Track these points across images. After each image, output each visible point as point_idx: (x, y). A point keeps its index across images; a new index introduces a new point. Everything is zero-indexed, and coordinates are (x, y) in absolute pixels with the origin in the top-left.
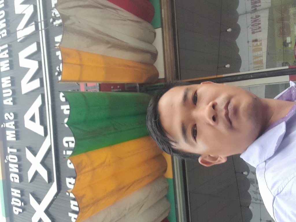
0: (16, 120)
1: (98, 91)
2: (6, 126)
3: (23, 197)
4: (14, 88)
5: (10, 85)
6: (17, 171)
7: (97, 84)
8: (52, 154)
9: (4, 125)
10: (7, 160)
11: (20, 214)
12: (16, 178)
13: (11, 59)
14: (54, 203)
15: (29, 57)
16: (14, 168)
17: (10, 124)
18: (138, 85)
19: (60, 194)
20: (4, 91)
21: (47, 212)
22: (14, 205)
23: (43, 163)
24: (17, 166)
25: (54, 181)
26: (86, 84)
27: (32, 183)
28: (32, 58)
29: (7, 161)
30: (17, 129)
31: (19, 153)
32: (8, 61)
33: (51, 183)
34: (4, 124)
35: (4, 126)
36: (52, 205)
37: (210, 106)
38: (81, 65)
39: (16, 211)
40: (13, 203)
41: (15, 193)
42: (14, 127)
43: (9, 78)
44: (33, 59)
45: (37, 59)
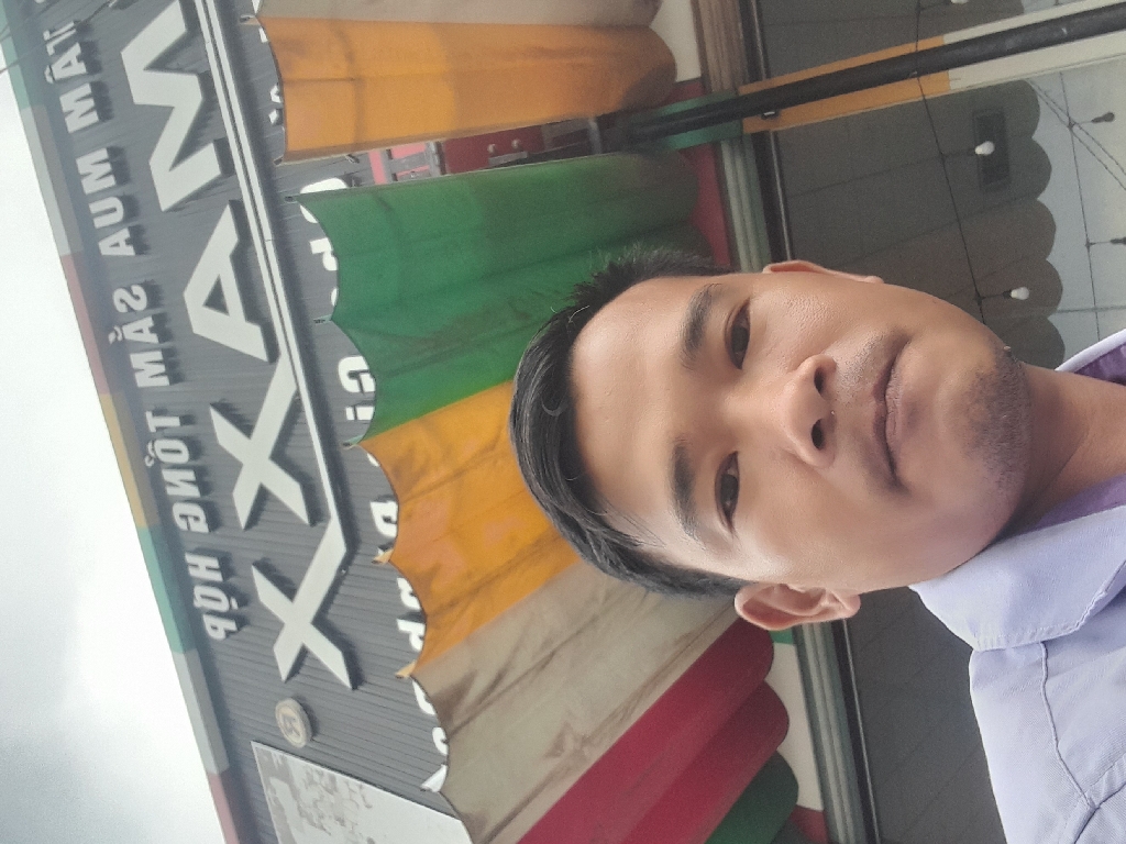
0: (158, 311)
1: (437, 173)
2: (127, 337)
3: (233, 580)
4: (126, 189)
5: (111, 181)
6: (194, 492)
7: (428, 145)
8: (305, 423)
9: (117, 333)
10: (151, 458)
11: (232, 636)
12: (197, 519)
13: (96, 77)
14: (342, 590)
15: (162, 63)
16: (181, 484)
17: (138, 328)
18: (593, 125)
19: (358, 560)
20: (95, 208)
21: (321, 622)
22: (202, 608)
23: (280, 456)
24: (190, 475)
25: (329, 517)
26: (389, 152)
27: (255, 528)
28: (174, 65)
29: (152, 462)
30: (167, 345)
31: (189, 430)
32: (86, 89)
33: (320, 524)
34: (117, 329)
35: (120, 338)
36: (337, 596)
37: (805, 380)
38: (356, 81)
39: (217, 629)
40: (199, 603)
41: (202, 568)
42: (153, 339)
43: (103, 154)
44: (180, 70)
45: (191, 67)
